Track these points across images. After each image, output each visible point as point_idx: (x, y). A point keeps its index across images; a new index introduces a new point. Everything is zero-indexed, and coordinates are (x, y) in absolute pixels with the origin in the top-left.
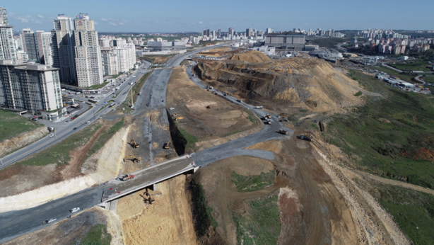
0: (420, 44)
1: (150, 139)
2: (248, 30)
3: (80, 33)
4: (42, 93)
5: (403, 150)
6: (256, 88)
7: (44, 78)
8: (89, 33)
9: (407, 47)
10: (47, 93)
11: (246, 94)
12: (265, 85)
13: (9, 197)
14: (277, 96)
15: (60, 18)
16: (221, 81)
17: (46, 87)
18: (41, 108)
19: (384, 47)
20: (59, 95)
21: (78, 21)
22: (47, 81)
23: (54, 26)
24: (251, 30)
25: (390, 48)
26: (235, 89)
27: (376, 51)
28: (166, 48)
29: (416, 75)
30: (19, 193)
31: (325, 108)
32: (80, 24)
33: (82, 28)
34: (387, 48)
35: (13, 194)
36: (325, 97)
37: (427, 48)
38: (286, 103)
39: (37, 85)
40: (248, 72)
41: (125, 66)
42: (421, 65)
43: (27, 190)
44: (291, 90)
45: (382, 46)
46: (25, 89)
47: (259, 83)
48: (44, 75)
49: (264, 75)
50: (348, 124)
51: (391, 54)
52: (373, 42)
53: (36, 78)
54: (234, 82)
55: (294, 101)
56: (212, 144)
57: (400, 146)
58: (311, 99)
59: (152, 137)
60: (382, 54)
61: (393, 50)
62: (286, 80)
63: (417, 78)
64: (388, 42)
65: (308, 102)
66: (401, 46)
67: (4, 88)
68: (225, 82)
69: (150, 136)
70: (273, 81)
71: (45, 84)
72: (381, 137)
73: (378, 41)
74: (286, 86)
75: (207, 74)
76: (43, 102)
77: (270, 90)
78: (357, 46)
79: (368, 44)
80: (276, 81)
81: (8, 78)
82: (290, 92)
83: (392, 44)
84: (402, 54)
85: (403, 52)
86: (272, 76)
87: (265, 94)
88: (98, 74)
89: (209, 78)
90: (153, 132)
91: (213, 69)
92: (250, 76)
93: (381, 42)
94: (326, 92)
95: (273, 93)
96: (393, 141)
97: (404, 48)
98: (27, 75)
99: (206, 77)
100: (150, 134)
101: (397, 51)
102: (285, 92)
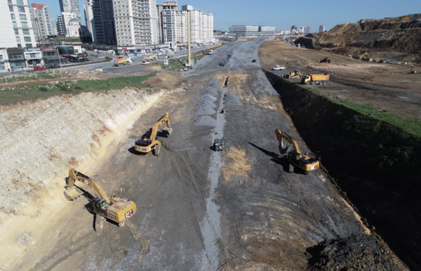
1: (218, 134)
20: (23, 17)
28: (251, 33)
41: (197, 36)
54: (391, 43)
59: (227, 128)
69: (220, 123)
75: (321, 42)
90: (231, 114)
99: (322, 46)
100: (220, 117)
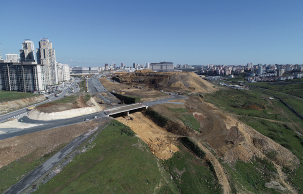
0: (239, 69)
1: (110, 102)
2: (134, 64)
3: (44, 50)
4: (34, 79)
5: (243, 106)
6: (159, 82)
7: (36, 70)
8: (50, 50)
9: (232, 71)
10: (37, 79)
11: (153, 86)
12: (164, 80)
13: (57, 113)
14: (172, 86)
15: (26, 42)
16: (134, 82)
17: (37, 76)
18: (32, 89)
19: (220, 71)
20: (44, 81)
21: (42, 43)
22: (38, 71)
23: (22, 47)
24: (136, 65)
25: (223, 71)
26: (145, 85)
27: (215, 73)
28: (85, 71)
29: (240, 83)
30: (61, 111)
31: (200, 91)
32: (44, 44)
33: (45, 47)
34: (221, 71)
35: (58, 111)
36: (198, 86)
37: (243, 71)
38: (178, 88)
39: (30, 74)
40: (151, 76)
42: (241, 78)
43: (64, 110)
44: (179, 82)
45: (218, 71)
46: (21, 78)
47: (160, 80)
48: (36, 68)
49: (162, 76)
50: (214, 96)
51: (224, 75)
52: (213, 68)
53: (30, 70)
54: (143, 81)
55: (182, 88)
56: (149, 100)
57: (241, 104)
58: (191, 86)
60: (218, 75)
61: (225, 73)
62: (176, 78)
63: (241, 84)
64: (221, 68)
65: (190, 88)
66: (229, 70)
67: (3, 79)
68: (137, 82)
70: (168, 78)
71: (37, 73)
72: (232, 101)
73: (216, 68)
74: (177, 80)
75: (123, 80)
76: (34, 85)
77: (167, 83)
78: (204, 72)
79: (210, 70)
80: (170, 78)
81: (7, 71)
82: (179, 83)
83: (224, 69)
84: (230, 75)
85: (230, 73)
86: (167, 76)
87: (165, 85)
88: (55, 78)
89: (126, 81)
91: (127, 77)
92: (153, 77)
93: (217, 68)
94: (198, 84)
95: (169, 84)
96: (238, 102)
97: (230, 71)
98: (23, 68)
99: (124, 81)
100: (108, 100)
101: (227, 73)
102: (177, 83)
